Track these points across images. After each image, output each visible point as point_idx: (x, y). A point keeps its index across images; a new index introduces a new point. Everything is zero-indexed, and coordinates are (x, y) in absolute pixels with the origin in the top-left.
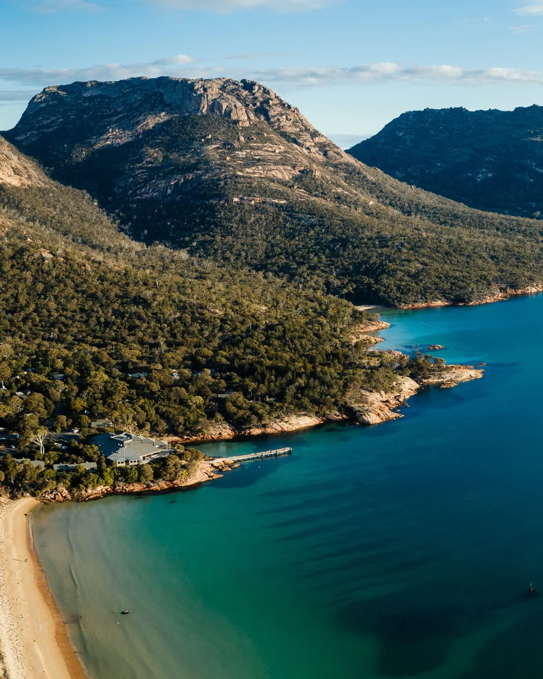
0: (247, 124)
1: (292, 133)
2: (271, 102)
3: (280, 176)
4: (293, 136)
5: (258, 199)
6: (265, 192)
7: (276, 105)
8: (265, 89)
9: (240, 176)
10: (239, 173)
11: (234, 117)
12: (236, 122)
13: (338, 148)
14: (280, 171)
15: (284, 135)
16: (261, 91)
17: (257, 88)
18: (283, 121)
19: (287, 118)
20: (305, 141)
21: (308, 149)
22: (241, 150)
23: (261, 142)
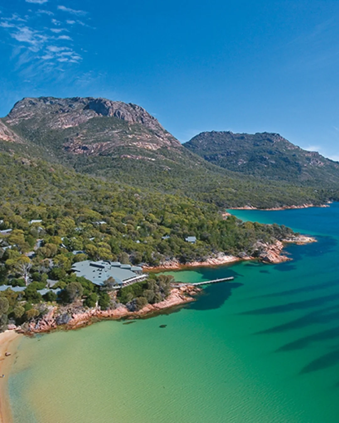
0: (132, 123)
1: (154, 130)
2: (144, 115)
3: (150, 148)
4: (155, 132)
5: (140, 157)
6: (144, 154)
7: (146, 116)
8: (141, 108)
9: (130, 146)
10: (130, 144)
11: (126, 119)
12: (128, 122)
13: (177, 139)
14: (151, 146)
15: (151, 131)
16: (139, 109)
17: (137, 107)
18: (150, 124)
19: (152, 123)
20: (161, 134)
21: (163, 138)
22: (131, 134)
23: (140, 132)
